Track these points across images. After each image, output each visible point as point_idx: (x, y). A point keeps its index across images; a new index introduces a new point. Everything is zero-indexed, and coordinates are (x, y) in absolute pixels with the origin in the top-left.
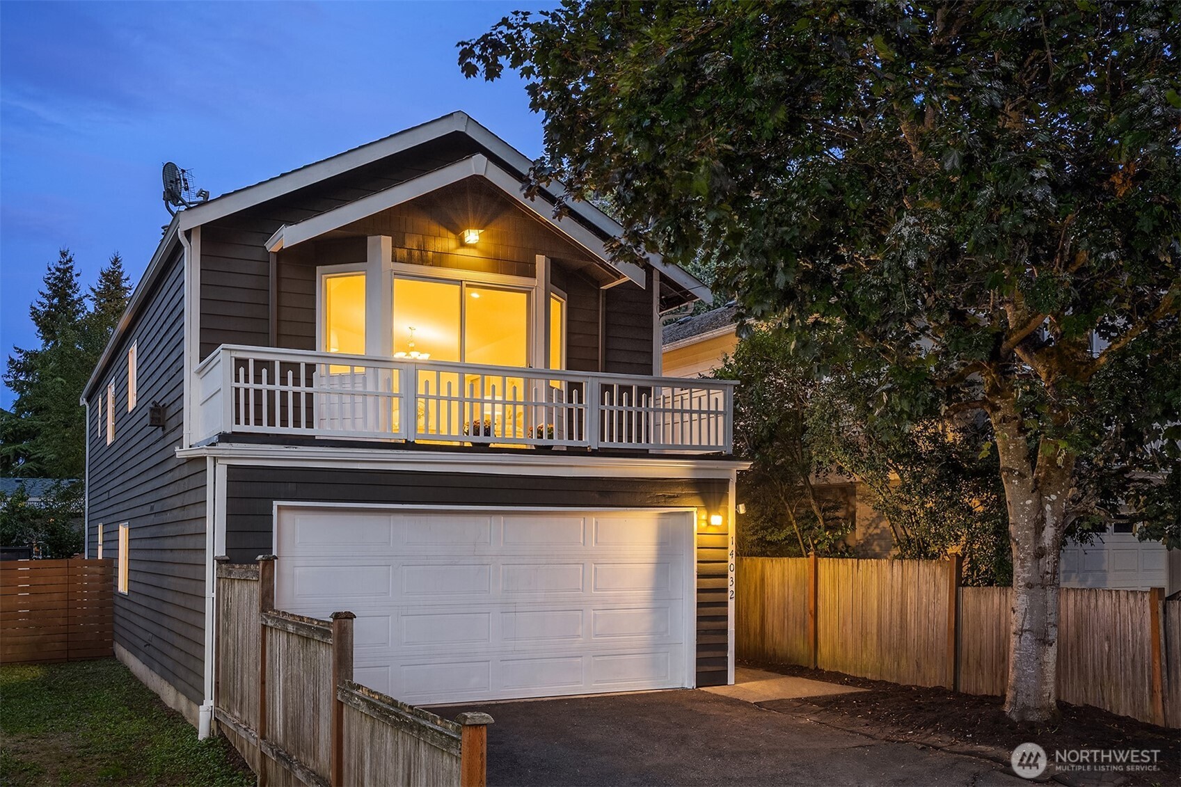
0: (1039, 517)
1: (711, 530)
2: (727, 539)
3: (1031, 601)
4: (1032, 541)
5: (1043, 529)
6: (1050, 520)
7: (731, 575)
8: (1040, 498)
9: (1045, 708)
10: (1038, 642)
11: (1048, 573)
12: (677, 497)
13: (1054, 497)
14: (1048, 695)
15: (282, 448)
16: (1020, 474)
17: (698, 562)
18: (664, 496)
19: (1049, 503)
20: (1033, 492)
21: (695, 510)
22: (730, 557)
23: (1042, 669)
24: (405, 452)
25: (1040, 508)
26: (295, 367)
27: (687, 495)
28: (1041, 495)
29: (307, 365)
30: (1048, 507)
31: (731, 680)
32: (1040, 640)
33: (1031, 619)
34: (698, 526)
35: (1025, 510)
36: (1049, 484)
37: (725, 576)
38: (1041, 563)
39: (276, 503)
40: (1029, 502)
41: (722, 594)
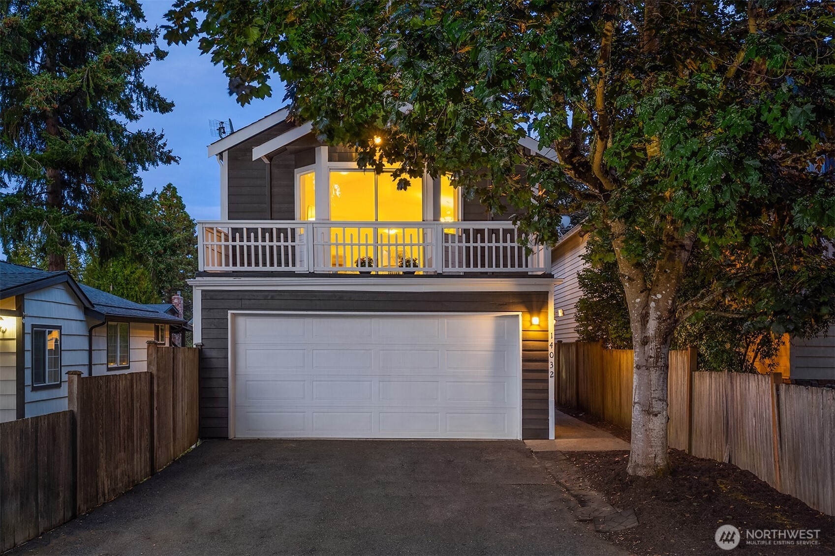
0: (644, 312)
1: (533, 328)
2: (548, 335)
3: (639, 380)
4: (639, 331)
5: (647, 321)
6: (653, 315)
7: (552, 360)
8: (648, 297)
9: (650, 466)
10: (643, 412)
11: (651, 357)
12: (506, 304)
13: (659, 296)
14: (653, 455)
15: (231, 279)
16: (629, 278)
17: (523, 350)
18: (496, 304)
19: (654, 301)
20: (642, 292)
21: (520, 314)
22: (550, 347)
23: (648, 435)
24: (307, 279)
25: (647, 305)
26: (285, 231)
27: (513, 303)
28: (649, 294)
29: (291, 229)
30: (653, 304)
31: (552, 436)
32: (645, 411)
33: (639, 393)
34: (523, 325)
35: (635, 307)
36: (657, 285)
37: (547, 361)
38: (646, 349)
39: (230, 312)
40: (638, 300)
41: (544, 374)
